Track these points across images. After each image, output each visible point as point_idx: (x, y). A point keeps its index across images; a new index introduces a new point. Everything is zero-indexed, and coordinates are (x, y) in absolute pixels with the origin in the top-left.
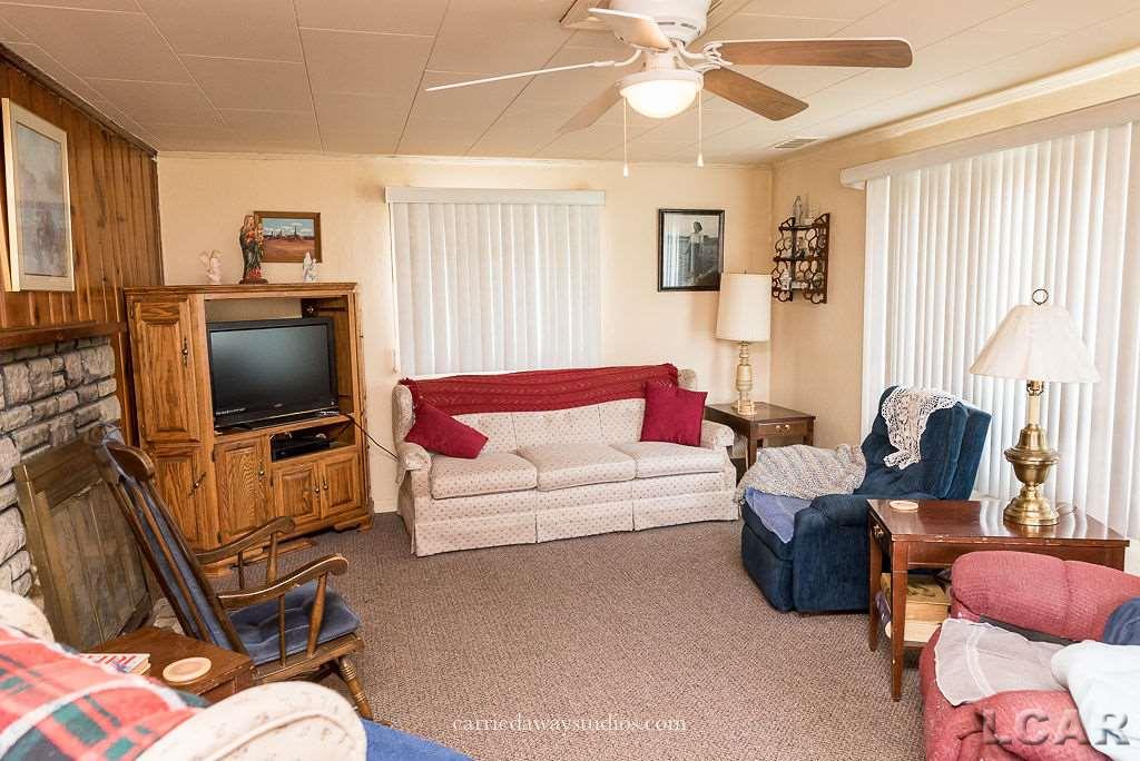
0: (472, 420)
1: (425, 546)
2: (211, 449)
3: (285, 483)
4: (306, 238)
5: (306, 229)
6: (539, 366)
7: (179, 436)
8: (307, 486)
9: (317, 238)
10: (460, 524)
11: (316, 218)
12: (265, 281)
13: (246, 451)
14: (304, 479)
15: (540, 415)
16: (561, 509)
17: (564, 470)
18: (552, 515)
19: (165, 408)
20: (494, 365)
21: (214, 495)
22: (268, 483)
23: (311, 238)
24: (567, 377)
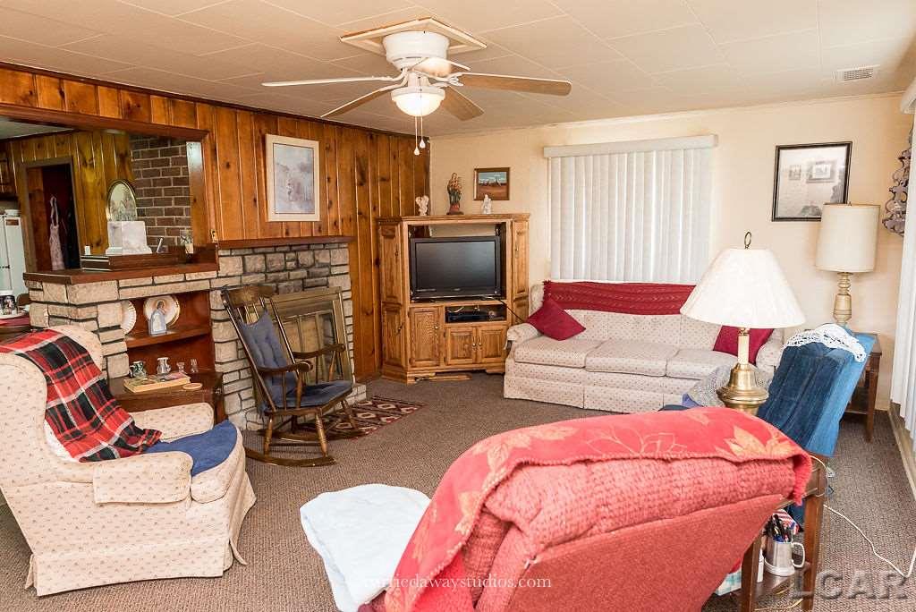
0: (579, 315)
1: (509, 392)
2: (407, 310)
3: (453, 338)
4: (502, 184)
5: (501, 178)
6: (651, 278)
7: (394, 300)
8: (467, 340)
9: (507, 185)
10: (532, 383)
11: (507, 170)
12: (461, 213)
13: (428, 314)
14: (466, 337)
15: (632, 317)
16: (604, 388)
17: (604, 358)
18: (598, 391)
19: (389, 283)
20: (615, 275)
21: (408, 337)
22: (442, 336)
23: (504, 184)
24: (663, 290)
